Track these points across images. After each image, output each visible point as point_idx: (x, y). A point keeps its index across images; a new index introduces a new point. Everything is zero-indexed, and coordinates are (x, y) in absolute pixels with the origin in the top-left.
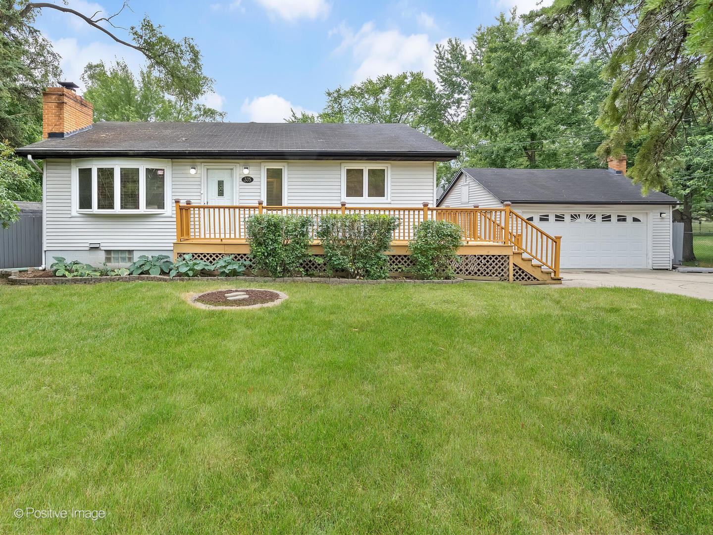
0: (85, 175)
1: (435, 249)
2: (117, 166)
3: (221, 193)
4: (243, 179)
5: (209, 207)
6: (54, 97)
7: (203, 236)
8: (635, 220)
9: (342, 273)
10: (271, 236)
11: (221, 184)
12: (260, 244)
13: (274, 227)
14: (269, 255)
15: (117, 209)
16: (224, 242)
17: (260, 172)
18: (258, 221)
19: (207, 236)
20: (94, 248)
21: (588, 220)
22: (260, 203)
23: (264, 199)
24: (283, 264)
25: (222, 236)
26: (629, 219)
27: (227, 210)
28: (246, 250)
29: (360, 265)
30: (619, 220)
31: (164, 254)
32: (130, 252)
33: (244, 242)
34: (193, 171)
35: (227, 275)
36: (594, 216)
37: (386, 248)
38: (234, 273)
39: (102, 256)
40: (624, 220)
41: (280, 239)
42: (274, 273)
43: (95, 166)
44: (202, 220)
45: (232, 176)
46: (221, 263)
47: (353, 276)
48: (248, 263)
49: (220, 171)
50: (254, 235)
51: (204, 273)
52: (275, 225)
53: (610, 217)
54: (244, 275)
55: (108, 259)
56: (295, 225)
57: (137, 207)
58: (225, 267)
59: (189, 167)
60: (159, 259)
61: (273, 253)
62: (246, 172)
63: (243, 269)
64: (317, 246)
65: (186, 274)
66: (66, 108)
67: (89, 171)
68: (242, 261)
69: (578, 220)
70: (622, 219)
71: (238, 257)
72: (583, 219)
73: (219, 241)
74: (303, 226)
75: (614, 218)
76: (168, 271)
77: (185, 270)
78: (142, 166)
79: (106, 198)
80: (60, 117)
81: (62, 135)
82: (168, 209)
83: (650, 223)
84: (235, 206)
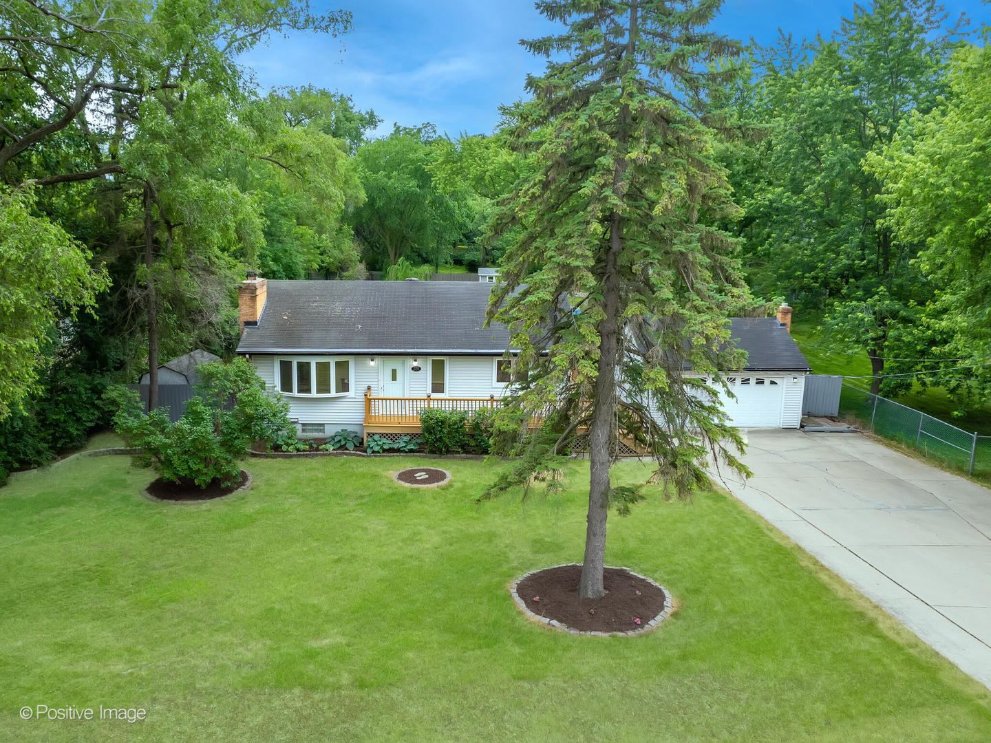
0: (286, 367)
2: (314, 362)
3: (394, 378)
4: (413, 369)
6: (248, 292)
7: (380, 418)
8: (773, 383)
11: (394, 372)
12: (430, 433)
14: (437, 440)
15: (314, 394)
16: (402, 425)
17: (426, 364)
18: (428, 412)
19: (385, 418)
20: (293, 423)
22: (428, 396)
23: (430, 385)
24: (446, 446)
25: (400, 421)
26: (767, 382)
27: (399, 401)
28: (419, 432)
30: (757, 383)
31: (353, 428)
32: (321, 424)
33: (417, 426)
34: (372, 363)
35: (407, 453)
36: (734, 380)
38: (411, 451)
39: (299, 427)
40: (763, 383)
43: (295, 361)
44: (380, 408)
45: (403, 366)
46: (402, 442)
48: (420, 442)
49: (394, 366)
51: (390, 451)
53: (749, 380)
54: (418, 452)
55: (304, 430)
57: (329, 391)
58: (405, 447)
59: (369, 360)
60: (349, 433)
61: (440, 439)
62: (416, 364)
63: (417, 447)
65: (378, 452)
66: (258, 298)
67: (290, 364)
68: (417, 440)
70: (760, 382)
71: (412, 437)
73: (398, 424)
75: (753, 381)
76: (360, 446)
77: (377, 449)
78: (332, 361)
79: (304, 386)
80: (253, 307)
81: (255, 323)
82: (352, 392)
83: (785, 386)
84: (408, 397)
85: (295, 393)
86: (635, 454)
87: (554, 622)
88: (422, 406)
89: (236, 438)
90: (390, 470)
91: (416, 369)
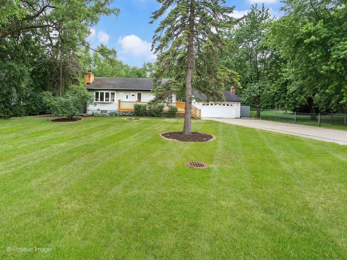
0: (97, 94)
1: (172, 111)
2: (105, 92)
3: (127, 98)
5: (124, 102)
6: (88, 75)
7: (123, 108)
8: (231, 105)
9: (153, 116)
10: (139, 108)
11: (127, 96)
12: (136, 110)
13: (139, 106)
14: (138, 112)
15: (104, 101)
16: (129, 109)
17: (136, 94)
18: (136, 105)
19: (124, 108)
20: (98, 110)
21: (219, 105)
22: (136, 101)
23: (137, 100)
24: (141, 114)
25: (125, 108)
26: (230, 105)
27: (129, 102)
28: (133, 111)
29: (157, 114)
30: (227, 105)
31: (115, 111)
32: (106, 111)
33: (133, 109)
34: (121, 93)
35: (130, 116)
36: (221, 104)
37: (162, 111)
38: (131, 116)
39: (100, 111)
40: (229, 105)
41: (141, 109)
42: (139, 116)
43: (99, 92)
44: (123, 105)
45: (130, 94)
46: (128, 114)
47: (155, 117)
48: (133, 114)
49: (127, 94)
50: (135, 108)
51: (125, 115)
52: (140, 106)
55: (101, 112)
56: (144, 106)
57: (109, 101)
59: (120, 92)
60: (114, 112)
61: (139, 112)
62: (133, 94)
63: (133, 115)
64: (148, 110)
65: (121, 116)
66: (91, 77)
67: (98, 93)
68: (132, 113)
69: (216, 105)
70: (228, 105)
71: (131, 112)
72: (218, 105)
73: (127, 109)
74: (145, 106)
75: (226, 105)
76: (116, 115)
77: (121, 115)
78: (110, 92)
79: (102, 99)
80: (89, 79)
81: (90, 83)
82: (115, 102)
83: (235, 106)
84: (131, 101)
85: (99, 101)
86: (195, 119)
87: (175, 140)
88: (135, 103)
89: (78, 103)
90: (125, 119)
91: (133, 95)
